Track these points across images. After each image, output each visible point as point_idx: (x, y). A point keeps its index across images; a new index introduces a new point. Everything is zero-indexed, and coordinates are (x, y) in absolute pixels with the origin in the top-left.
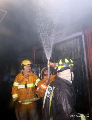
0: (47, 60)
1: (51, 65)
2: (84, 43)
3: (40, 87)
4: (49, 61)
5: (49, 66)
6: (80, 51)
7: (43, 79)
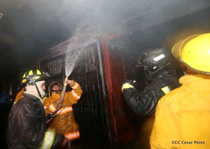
0: (65, 77)
1: (69, 83)
2: (99, 53)
3: (48, 107)
4: (66, 79)
5: (65, 84)
6: (95, 62)
7: (51, 95)
